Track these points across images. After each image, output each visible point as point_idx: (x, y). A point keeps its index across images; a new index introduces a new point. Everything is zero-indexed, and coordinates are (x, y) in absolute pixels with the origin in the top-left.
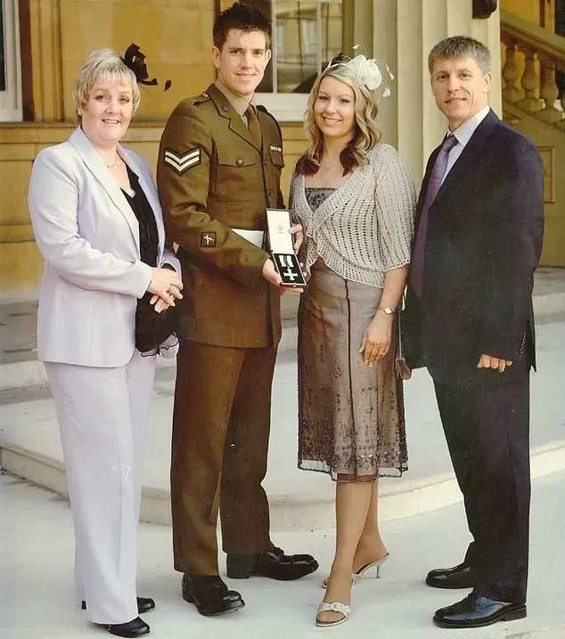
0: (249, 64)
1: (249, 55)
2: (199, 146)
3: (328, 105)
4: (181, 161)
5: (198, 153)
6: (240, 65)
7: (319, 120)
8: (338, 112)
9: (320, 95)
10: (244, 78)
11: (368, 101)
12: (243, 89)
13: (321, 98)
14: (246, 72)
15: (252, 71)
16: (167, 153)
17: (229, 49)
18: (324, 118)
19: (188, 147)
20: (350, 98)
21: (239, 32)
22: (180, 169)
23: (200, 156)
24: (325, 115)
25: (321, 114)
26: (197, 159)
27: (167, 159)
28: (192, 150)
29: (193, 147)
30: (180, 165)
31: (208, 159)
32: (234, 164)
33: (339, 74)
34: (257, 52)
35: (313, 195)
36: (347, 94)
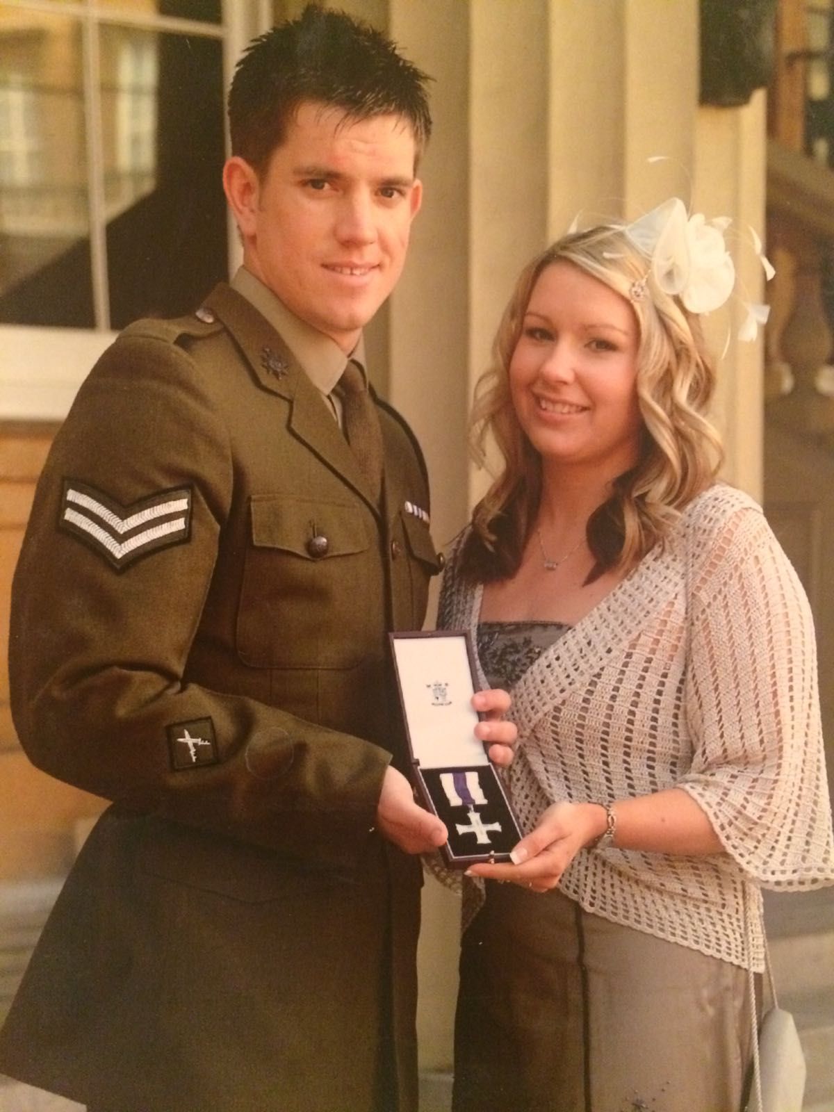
0: (368, 231)
1: (363, 196)
2: (191, 483)
3: (550, 355)
4: (123, 526)
5: (182, 505)
6: (334, 232)
7: (524, 403)
8: (580, 380)
9: (531, 321)
10: (346, 278)
11: (680, 352)
12: (341, 310)
13: (532, 333)
14: (355, 259)
15: (371, 254)
16: (72, 495)
17: (297, 172)
18: (538, 399)
19: (149, 483)
20: (620, 336)
21: (333, 115)
22: (119, 551)
23: (189, 515)
24: (538, 389)
25: (530, 385)
26: (179, 524)
27: (70, 515)
28: (161, 495)
29: (166, 484)
30: (121, 538)
31: (218, 527)
32: (300, 550)
33: (588, 254)
34: (387, 189)
35: (499, 643)
36: (614, 321)
